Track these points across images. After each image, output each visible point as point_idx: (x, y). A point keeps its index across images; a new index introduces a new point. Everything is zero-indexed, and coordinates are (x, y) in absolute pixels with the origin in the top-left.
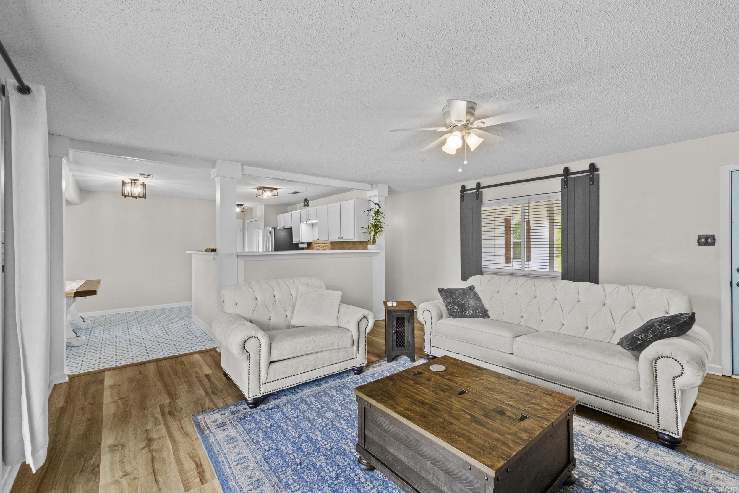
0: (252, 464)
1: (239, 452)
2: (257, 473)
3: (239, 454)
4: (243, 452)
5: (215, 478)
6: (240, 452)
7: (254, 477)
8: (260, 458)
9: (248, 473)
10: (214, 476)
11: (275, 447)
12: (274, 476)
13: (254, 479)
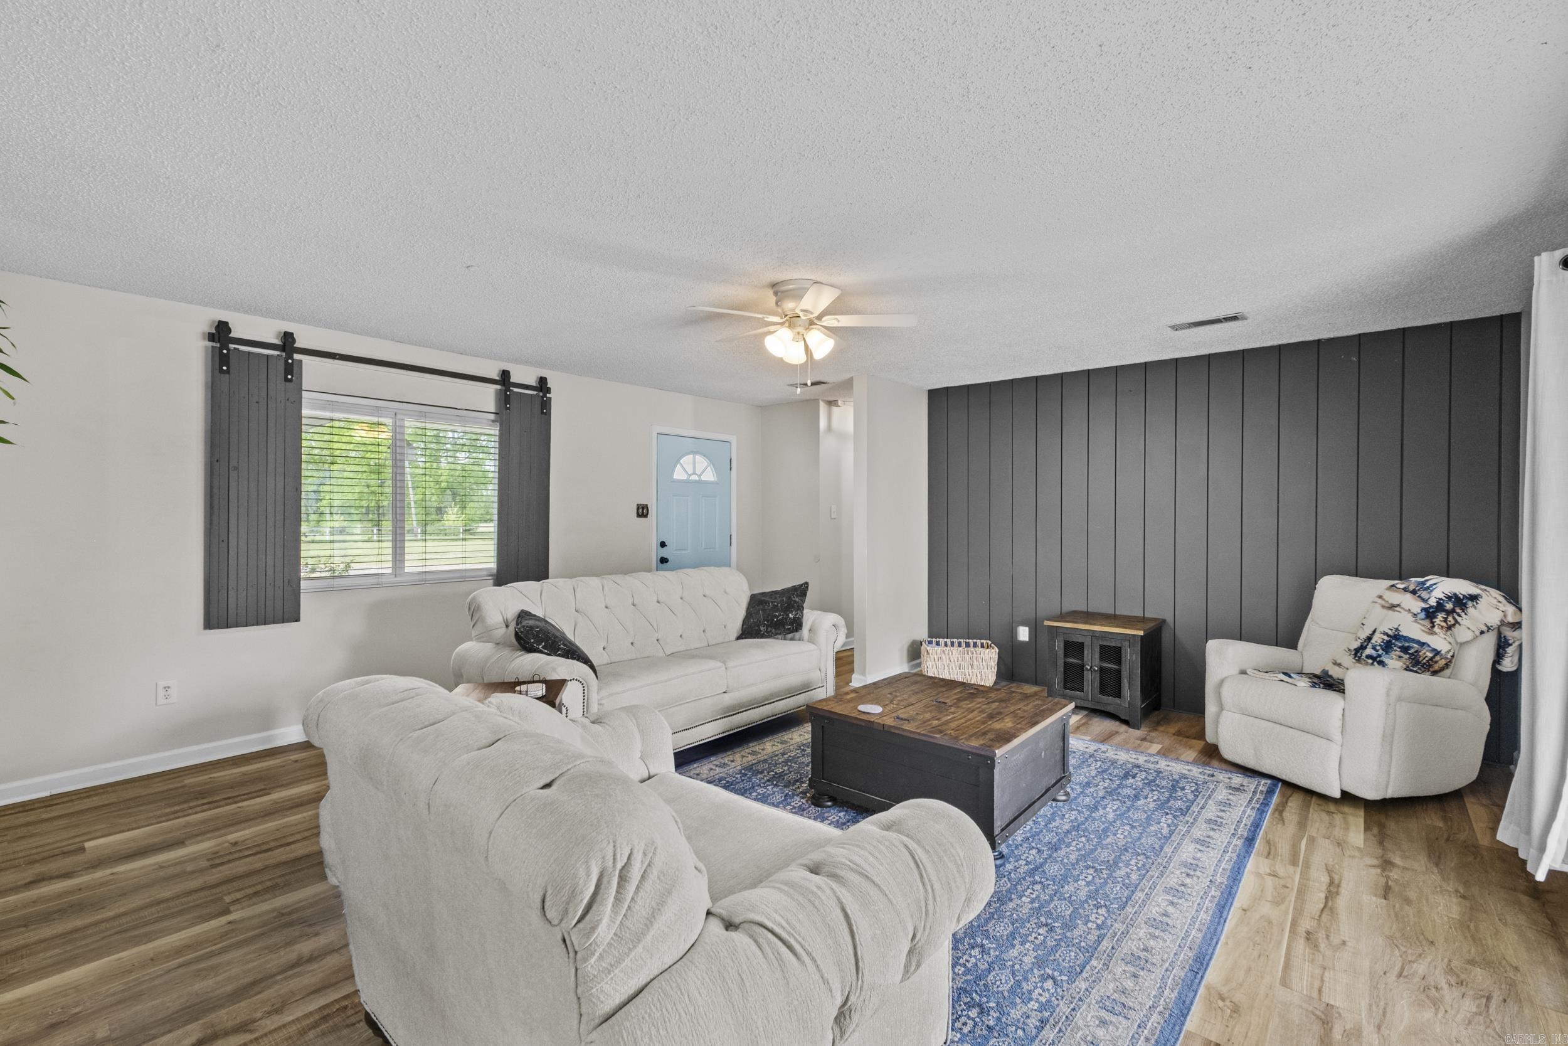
0: (1108, 987)
1: (1098, 1026)
2: (1118, 970)
3: (1103, 1023)
4: (1092, 1017)
5: (1188, 1033)
6: (1097, 1022)
7: (1130, 972)
8: (1083, 983)
9: (1129, 984)
10: (1185, 1037)
11: (1035, 971)
12: (1101, 947)
13: (1132, 969)
